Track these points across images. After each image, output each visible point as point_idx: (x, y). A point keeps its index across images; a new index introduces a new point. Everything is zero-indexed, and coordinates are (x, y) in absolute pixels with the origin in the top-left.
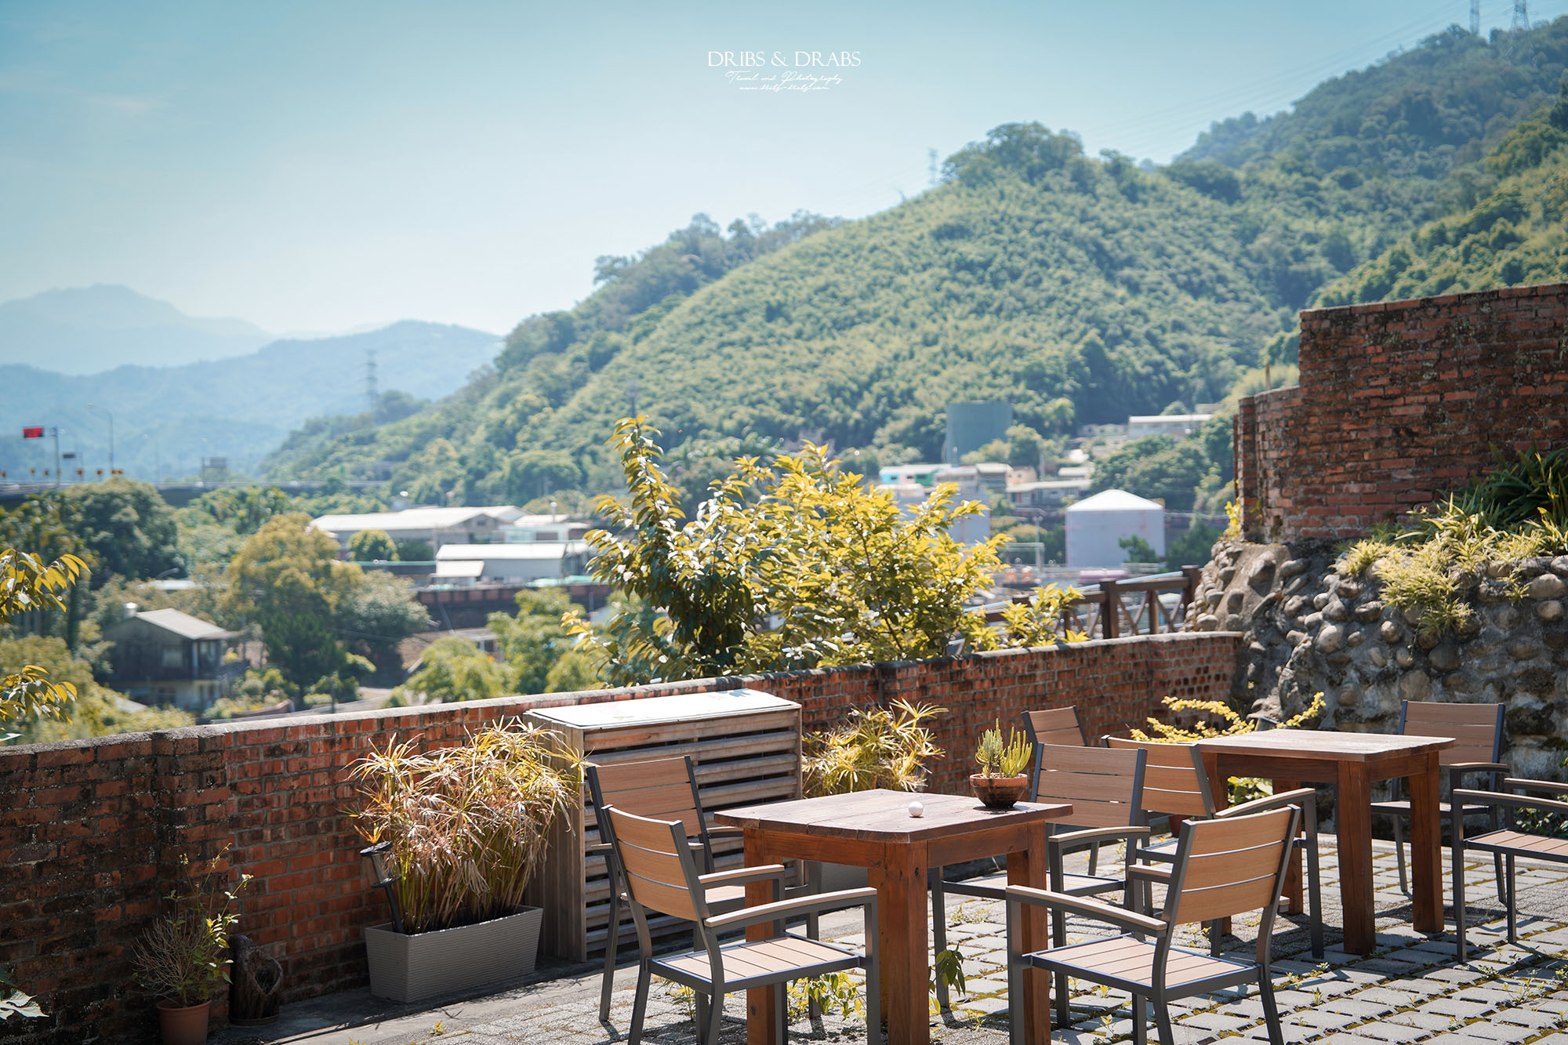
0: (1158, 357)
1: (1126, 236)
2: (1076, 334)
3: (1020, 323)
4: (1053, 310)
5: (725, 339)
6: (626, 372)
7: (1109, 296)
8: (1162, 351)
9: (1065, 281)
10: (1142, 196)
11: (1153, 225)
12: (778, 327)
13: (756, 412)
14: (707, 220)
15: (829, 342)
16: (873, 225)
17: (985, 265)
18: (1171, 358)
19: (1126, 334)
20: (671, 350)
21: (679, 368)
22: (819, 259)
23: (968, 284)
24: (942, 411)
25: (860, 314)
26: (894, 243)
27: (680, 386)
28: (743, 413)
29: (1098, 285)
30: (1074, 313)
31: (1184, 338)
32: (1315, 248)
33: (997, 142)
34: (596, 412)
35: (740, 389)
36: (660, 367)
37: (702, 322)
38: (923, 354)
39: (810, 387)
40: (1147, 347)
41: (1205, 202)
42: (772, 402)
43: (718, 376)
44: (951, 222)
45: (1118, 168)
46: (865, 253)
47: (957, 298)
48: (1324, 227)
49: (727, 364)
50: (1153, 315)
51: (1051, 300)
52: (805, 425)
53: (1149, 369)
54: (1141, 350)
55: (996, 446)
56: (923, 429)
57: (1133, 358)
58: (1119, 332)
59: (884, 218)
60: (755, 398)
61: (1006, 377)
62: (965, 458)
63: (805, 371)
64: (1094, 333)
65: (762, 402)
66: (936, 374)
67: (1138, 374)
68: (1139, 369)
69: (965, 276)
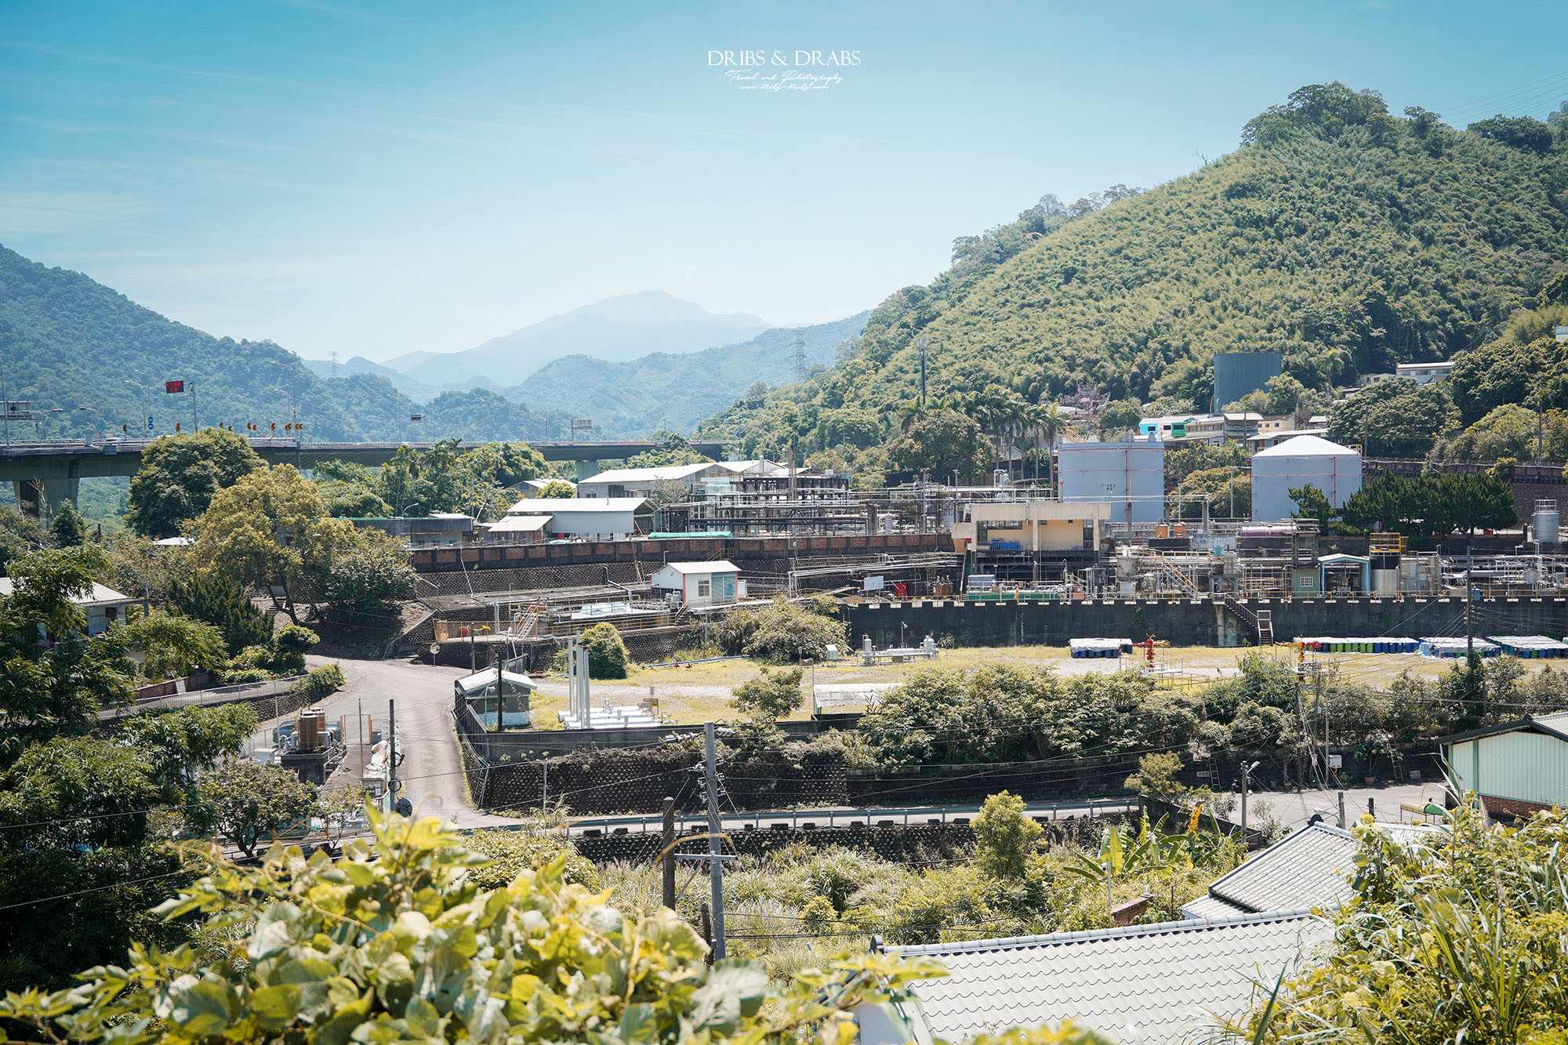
0: (1446, 306)
1: (1425, 189)
2: (1360, 287)
3: (1302, 276)
4: (1337, 262)
5: (1025, 301)
6: (937, 334)
7: (1398, 247)
8: (1450, 301)
9: (1354, 234)
10: (1446, 151)
11: (1456, 178)
12: (1073, 287)
13: (1041, 369)
14: (1054, 201)
15: (1118, 300)
16: (1171, 191)
17: (1272, 221)
18: (1459, 307)
19: (1415, 284)
20: (979, 313)
21: (982, 329)
22: (1119, 223)
23: (1253, 240)
24: (1212, 364)
25: (1150, 273)
26: (1189, 205)
27: (979, 347)
28: (1032, 370)
29: (1387, 236)
30: (1361, 265)
33: (1298, 105)
34: (907, 372)
35: (1030, 348)
36: (966, 329)
37: (1009, 287)
38: (1203, 309)
39: (1093, 344)
40: (1435, 295)
41: (1515, 155)
42: (1058, 359)
43: (1014, 336)
44: (1245, 181)
45: (1422, 125)
46: (1161, 215)
47: (1242, 254)
49: (1023, 324)
50: (1445, 265)
51: (1337, 253)
52: (1085, 381)
53: (1435, 319)
54: (1429, 299)
55: (1259, 396)
56: (1195, 381)
57: (1420, 307)
58: (1406, 282)
59: (1184, 182)
60: (1042, 356)
61: (1281, 330)
63: (1091, 329)
64: (1379, 284)
65: (1048, 359)
66: (1214, 327)
67: (1422, 323)
68: (1424, 318)
69: (1252, 232)
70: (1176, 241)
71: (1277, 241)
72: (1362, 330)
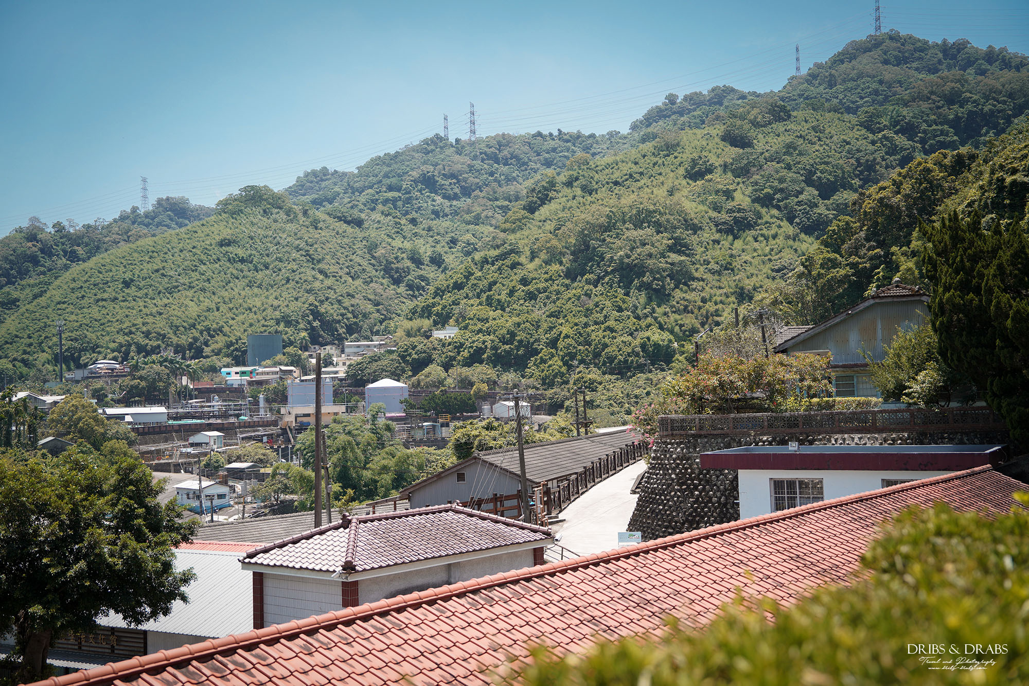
0: (343, 311)
1: (318, 247)
2: (303, 299)
3: (273, 293)
4: (289, 286)
5: (99, 297)
7: (315, 279)
8: (344, 308)
9: (293, 270)
10: (320, 225)
11: (328, 241)
12: (132, 291)
13: (128, 338)
14: (38, 221)
15: (165, 301)
18: (348, 311)
19: (327, 299)
20: (64, 303)
21: (72, 313)
23: (242, 271)
26: (196, 248)
28: (122, 339)
30: (301, 287)
31: (353, 301)
32: (404, 255)
35: (116, 326)
36: (59, 312)
37: (81, 287)
40: (337, 305)
41: (350, 229)
42: (138, 333)
43: (100, 318)
44: (227, 237)
45: (305, 212)
47: (237, 278)
48: (407, 245)
49: (104, 311)
50: (337, 289)
51: (288, 281)
52: (161, 347)
53: (339, 317)
54: (335, 307)
55: (279, 357)
56: (232, 348)
57: (332, 311)
58: (323, 298)
60: (126, 331)
61: (272, 321)
62: (264, 363)
63: (154, 316)
64: (311, 299)
65: (131, 333)
66: (233, 319)
67: (335, 320)
68: (335, 317)
69: (239, 266)
70: (194, 268)
71: (255, 272)
72: (309, 323)
